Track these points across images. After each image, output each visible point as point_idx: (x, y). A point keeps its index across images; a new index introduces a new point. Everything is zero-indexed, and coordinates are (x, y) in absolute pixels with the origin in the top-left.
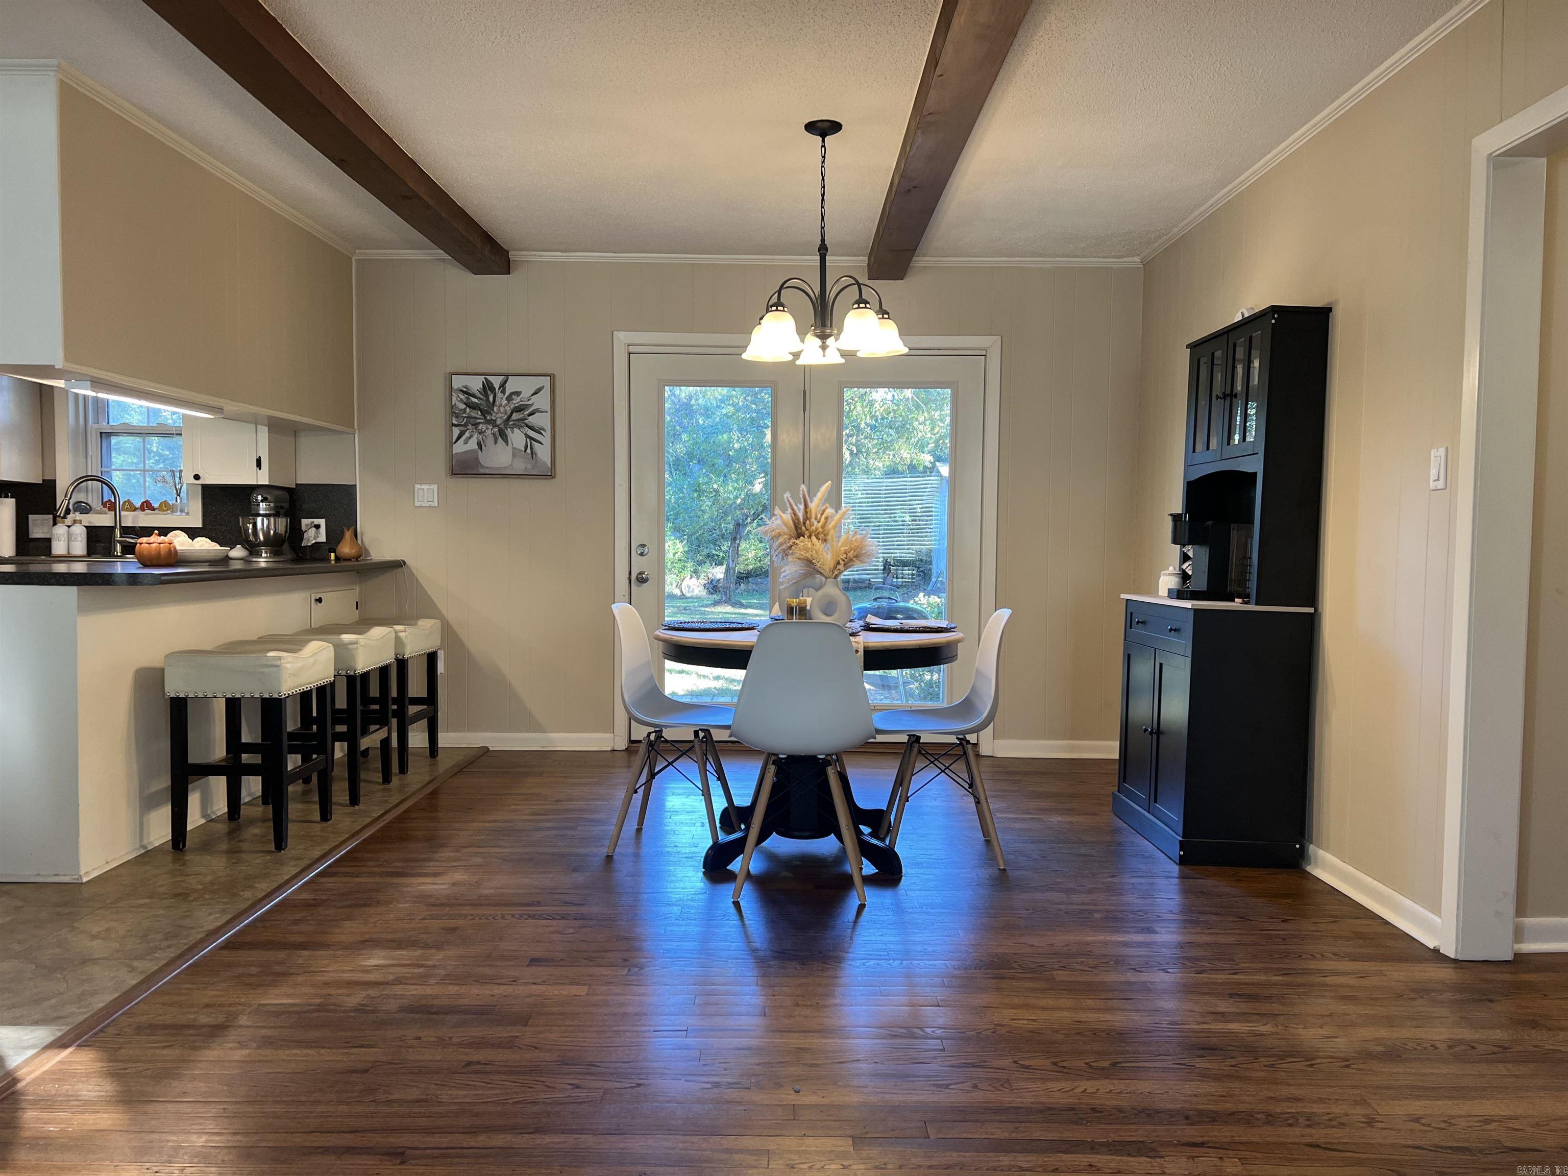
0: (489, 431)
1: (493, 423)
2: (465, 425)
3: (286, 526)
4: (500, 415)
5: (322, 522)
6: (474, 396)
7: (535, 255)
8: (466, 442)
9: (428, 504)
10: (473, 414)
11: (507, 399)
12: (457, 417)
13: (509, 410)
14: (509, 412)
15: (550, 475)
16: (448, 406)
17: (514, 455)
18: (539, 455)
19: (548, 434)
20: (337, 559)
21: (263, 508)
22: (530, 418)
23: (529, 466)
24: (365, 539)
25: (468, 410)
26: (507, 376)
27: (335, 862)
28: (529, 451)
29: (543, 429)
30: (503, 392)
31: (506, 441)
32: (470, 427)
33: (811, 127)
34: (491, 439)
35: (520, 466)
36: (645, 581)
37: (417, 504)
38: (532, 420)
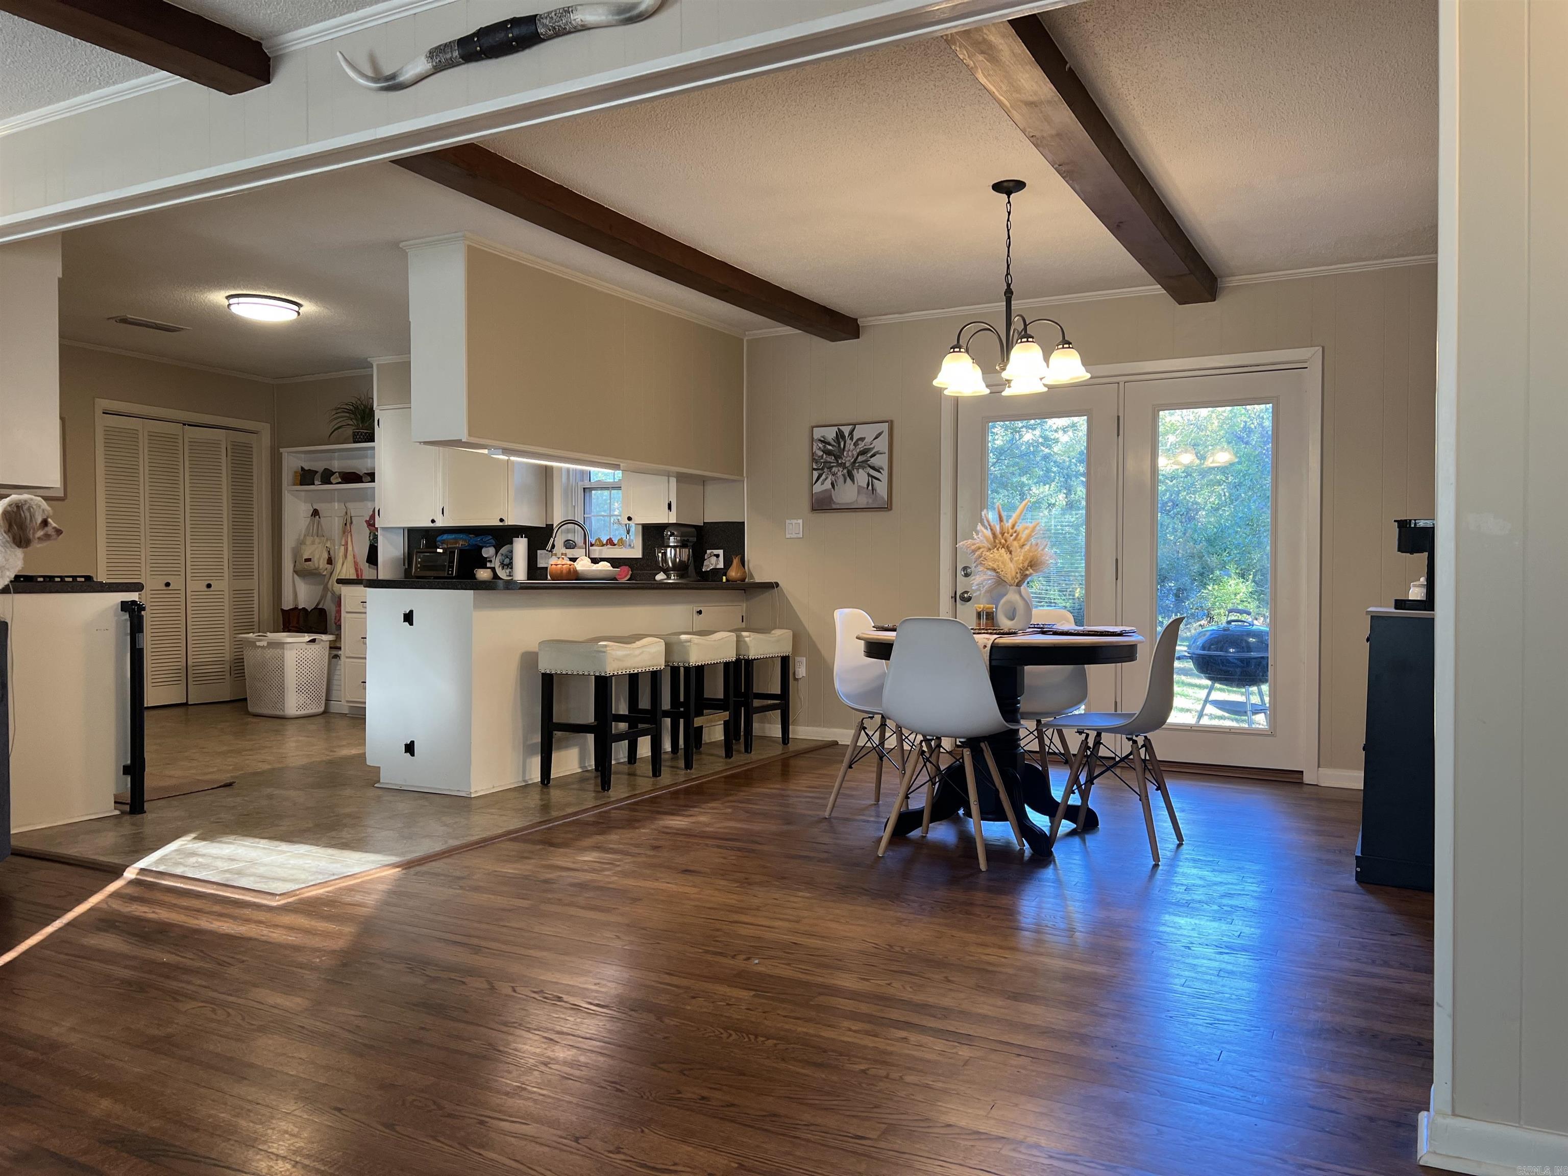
0: (840, 472)
1: (843, 465)
2: (822, 469)
3: (689, 555)
4: (848, 458)
5: (721, 552)
6: (829, 444)
7: (876, 320)
8: (822, 484)
9: (795, 536)
10: (829, 460)
11: (854, 444)
12: (816, 463)
13: (855, 453)
14: (855, 456)
15: (888, 507)
16: (811, 454)
17: (859, 492)
18: (878, 491)
19: (885, 472)
20: (727, 580)
21: (672, 541)
22: (872, 459)
23: (870, 501)
24: (751, 566)
25: (825, 456)
26: (855, 425)
27: (635, 802)
28: (870, 487)
29: (882, 469)
30: (852, 439)
31: (853, 480)
32: (826, 470)
33: (998, 187)
34: (841, 480)
35: (863, 501)
36: (969, 599)
37: (788, 536)
38: (873, 461)
